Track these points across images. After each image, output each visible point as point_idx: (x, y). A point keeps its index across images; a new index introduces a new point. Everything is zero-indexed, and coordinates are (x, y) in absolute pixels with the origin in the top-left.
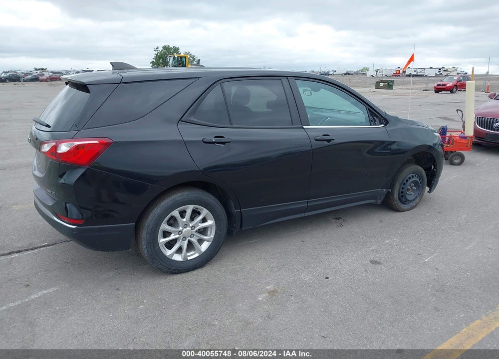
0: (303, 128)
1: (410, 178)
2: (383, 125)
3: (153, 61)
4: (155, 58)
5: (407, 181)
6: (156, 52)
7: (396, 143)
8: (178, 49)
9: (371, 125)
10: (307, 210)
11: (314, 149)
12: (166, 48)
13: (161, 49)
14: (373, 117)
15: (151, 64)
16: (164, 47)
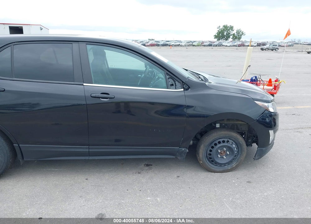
0: (83, 85)
1: (219, 143)
2: (183, 90)
3: (215, 35)
4: (217, 33)
5: (216, 144)
6: (218, 29)
7: (193, 108)
8: (233, 27)
9: (168, 88)
10: (89, 154)
11: (88, 104)
12: (225, 27)
13: (221, 27)
14: (174, 81)
15: (214, 37)
16: (224, 26)
